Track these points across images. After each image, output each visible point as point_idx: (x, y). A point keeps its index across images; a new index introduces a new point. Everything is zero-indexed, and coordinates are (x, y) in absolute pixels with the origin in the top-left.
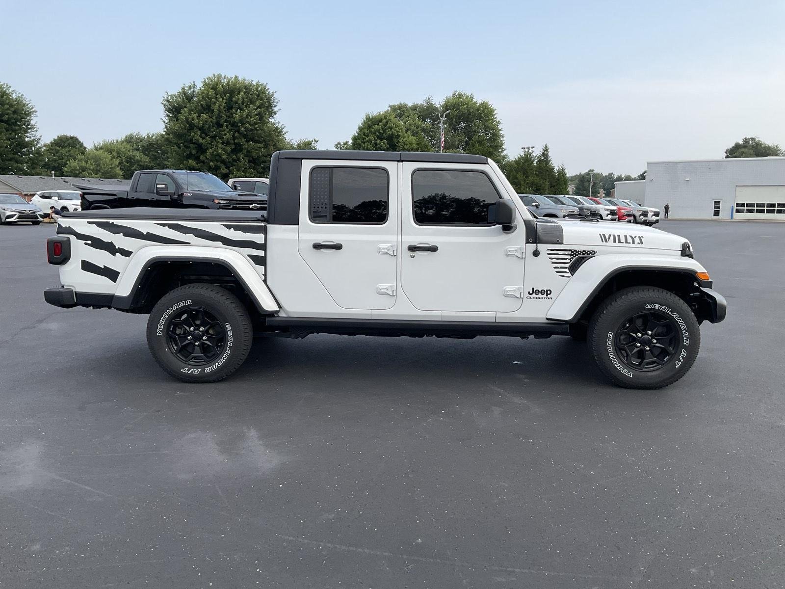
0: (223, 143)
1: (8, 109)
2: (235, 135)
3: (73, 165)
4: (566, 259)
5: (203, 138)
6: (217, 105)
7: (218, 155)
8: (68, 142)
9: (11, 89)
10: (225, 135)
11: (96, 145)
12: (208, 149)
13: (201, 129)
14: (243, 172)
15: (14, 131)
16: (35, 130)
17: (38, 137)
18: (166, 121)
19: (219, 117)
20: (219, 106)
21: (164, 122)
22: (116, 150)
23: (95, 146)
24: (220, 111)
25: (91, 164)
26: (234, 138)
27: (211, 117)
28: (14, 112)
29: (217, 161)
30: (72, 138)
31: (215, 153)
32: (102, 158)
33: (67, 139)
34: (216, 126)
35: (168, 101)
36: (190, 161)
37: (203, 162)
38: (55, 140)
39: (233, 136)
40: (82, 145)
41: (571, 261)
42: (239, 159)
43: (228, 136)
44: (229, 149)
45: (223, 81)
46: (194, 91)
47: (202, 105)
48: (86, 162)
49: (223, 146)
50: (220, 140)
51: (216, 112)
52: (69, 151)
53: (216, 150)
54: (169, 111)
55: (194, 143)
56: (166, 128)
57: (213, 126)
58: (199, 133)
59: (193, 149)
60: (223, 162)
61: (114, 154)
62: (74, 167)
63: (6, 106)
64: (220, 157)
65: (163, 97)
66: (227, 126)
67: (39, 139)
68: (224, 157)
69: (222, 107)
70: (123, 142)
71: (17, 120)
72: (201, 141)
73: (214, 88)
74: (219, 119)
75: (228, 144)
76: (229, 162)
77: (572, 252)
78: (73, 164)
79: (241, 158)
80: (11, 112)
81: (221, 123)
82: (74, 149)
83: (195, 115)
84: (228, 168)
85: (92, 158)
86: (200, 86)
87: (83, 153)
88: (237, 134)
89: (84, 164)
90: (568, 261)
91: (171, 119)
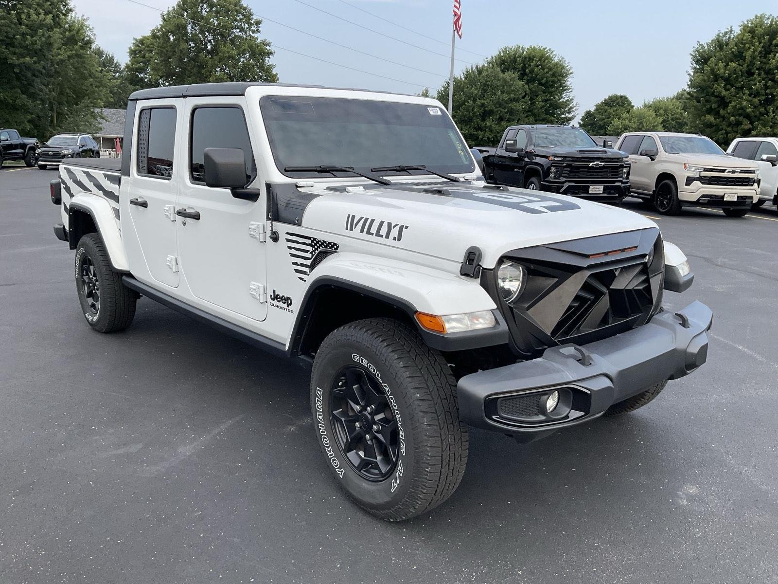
0: (750, 95)
1: (547, 73)
2: (768, 84)
3: (615, 124)
4: (307, 251)
5: (726, 90)
6: (751, 50)
7: (742, 108)
8: (617, 101)
9: (554, 53)
10: (755, 85)
11: (647, 102)
12: (730, 102)
13: (727, 81)
14: (770, 128)
15: (551, 93)
16: (570, 91)
17: (571, 98)
18: (692, 74)
19: (752, 64)
20: (754, 52)
21: (689, 75)
22: (664, 108)
23: (645, 104)
24: (754, 58)
25: (634, 123)
26: (766, 87)
27: (742, 66)
28: (554, 75)
29: (740, 115)
30: (621, 97)
31: (738, 106)
32: (646, 116)
33: (617, 98)
34: (746, 75)
35: (698, 51)
36: (708, 116)
37: (724, 118)
38: (605, 100)
39: (765, 85)
40: (630, 104)
41: (313, 256)
42: (767, 113)
43: (758, 86)
44: (756, 101)
45: (766, 22)
46: (729, 38)
47: (732, 52)
48: (630, 121)
49: (750, 98)
50: (747, 92)
51: (748, 59)
52: (617, 110)
53: (740, 103)
54: (697, 62)
55: (716, 96)
56: (691, 81)
57: (742, 76)
58: (723, 85)
59: (715, 102)
60: (747, 116)
61: (661, 111)
62: (617, 126)
63: (546, 70)
64: (745, 111)
65: (694, 47)
66: (759, 75)
67: (572, 99)
68: (749, 110)
69: (756, 53)
70: (673, 99)
71: (554, 82)
72: (724, 93)
73: (752, 31)
74: (751, 67)
75: (757, 94)
76: (755, 116)
77: (312, 241)
78: (617, 123)
79: (771, 111)
80: (549, 75)
81: (752, 71)
82: (622, 108)
83: (721, 65)
84: (752, 123)
85: (636, 117)
86: (737, 30)
87: (628, 112)
88: (770, 83)
89: (627, 122)
90: (309, 255)
91: (696, 71)
